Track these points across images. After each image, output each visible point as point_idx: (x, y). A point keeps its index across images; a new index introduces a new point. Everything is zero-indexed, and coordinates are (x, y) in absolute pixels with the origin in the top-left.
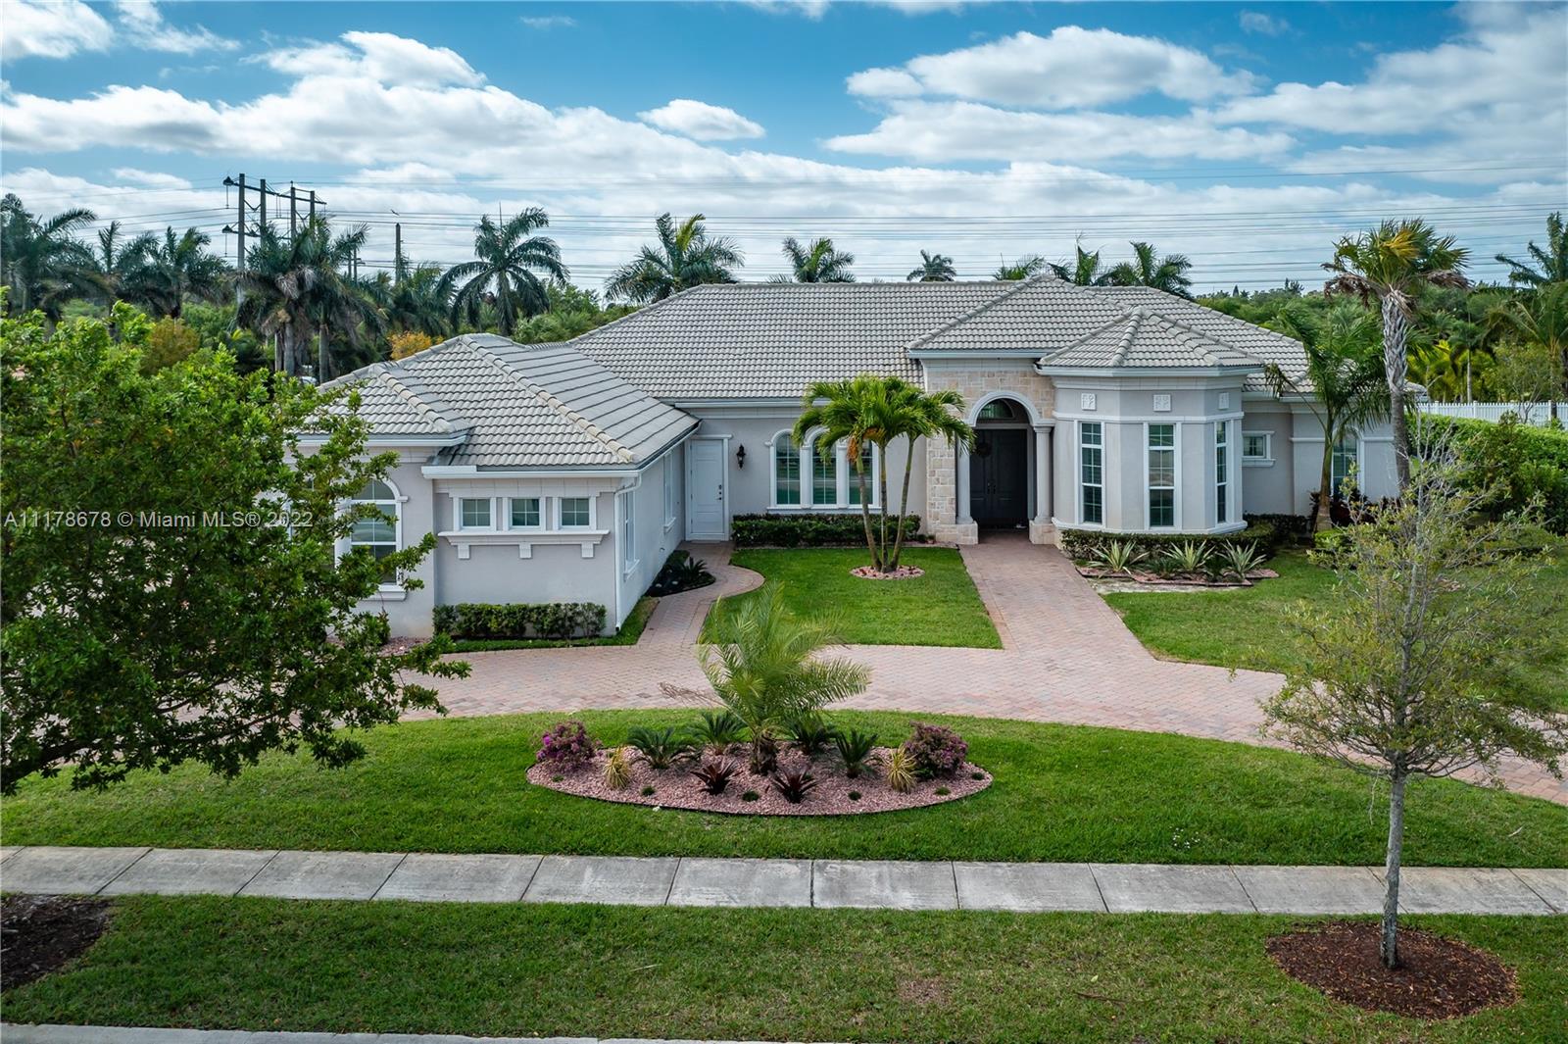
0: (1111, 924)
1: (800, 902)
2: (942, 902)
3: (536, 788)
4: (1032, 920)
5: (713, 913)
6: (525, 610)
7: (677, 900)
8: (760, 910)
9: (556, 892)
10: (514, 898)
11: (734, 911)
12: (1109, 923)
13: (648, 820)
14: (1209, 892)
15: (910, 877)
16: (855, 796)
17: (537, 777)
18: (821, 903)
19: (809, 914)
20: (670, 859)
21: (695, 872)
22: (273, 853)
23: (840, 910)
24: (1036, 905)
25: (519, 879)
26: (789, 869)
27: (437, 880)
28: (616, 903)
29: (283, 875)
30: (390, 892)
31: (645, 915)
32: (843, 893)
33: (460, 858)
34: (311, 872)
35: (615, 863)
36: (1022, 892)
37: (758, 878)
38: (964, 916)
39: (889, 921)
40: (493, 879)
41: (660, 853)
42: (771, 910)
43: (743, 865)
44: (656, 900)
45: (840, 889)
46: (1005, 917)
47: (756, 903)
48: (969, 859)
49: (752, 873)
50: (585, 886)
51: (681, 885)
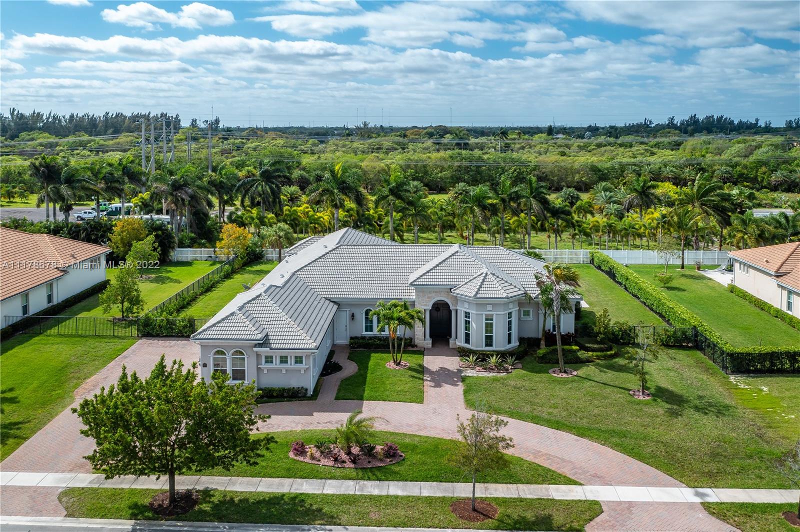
0: (419, 499)
1: (352, 493)
2: (384, 493)
3: (291, 459)
4: (402, 497)
5: (333, 495)
6: (284, 390)
7: (325, 492)
8: (343, 495)
9: (297, 489)
10: (288, 491)
11: (337, 495)
12: (419, 498)
13: (319, 469)
14: (445, 490)
15: (378, 486)
16: (369, 462)
17: (291, 455)
18: (358, 493)
19: (354, 496)
20: (324, 480)
21: (329, 484)
22: (230, 478)
23: (361, 495)
24: (405, 494)
25: (289, 485)
26: (351, 483)
27: (270, 486)
28: (311, 493)
29: (234, 484)
30: (260, 489)
31: (318, 495)
32: (362, 490)
33: (274, 479)
34: (240, 483)
35: (311, 481)
36: (403, 490)
37: (344, 485)
38: (388, 496)
39: (371, 498)
40: (283, 485)
41: (321, 478)
42: (345, 495)
43: (341, 481)
44: (320, 492)
45: (362, 489)
46: (397, 497)
47: (342, 493)
48: (393, 481)
49: (342, 484)
50: (304, 488)
51: (326, 488)
